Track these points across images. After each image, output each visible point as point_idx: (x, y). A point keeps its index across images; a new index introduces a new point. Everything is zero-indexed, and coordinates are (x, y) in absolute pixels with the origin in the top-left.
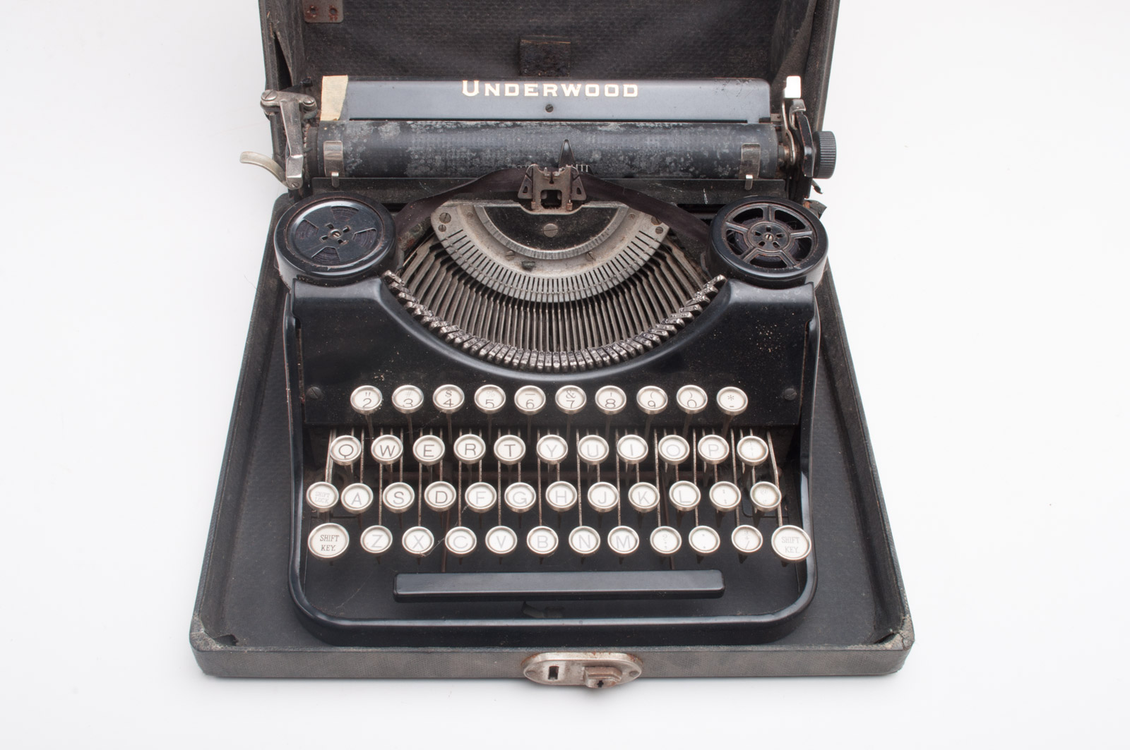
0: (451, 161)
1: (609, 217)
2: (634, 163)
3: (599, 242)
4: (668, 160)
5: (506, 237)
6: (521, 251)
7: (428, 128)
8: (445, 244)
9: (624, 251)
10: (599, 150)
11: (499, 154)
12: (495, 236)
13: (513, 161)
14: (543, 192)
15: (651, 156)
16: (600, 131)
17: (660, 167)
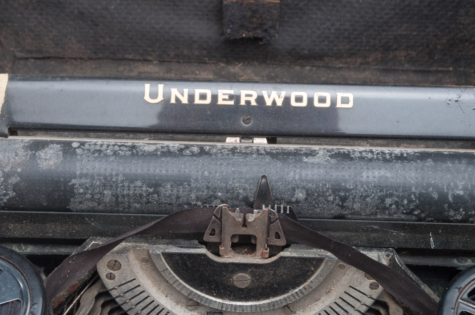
0: (123, 196)
1: (313, 269)
2: (345, 204)
3: (300, 295)
4: (388, 201)
5: (188, 286)
6: (205, 302)
7: (97, 155)
8: (114, 293)
9: (330, 307)
10: (304, 188)
11: (181, 190)
12: (175, 285)
13: (198, 199)
14: (233, 236)
15: (367, 196)
16: (306, 163)
17: (377, 209)
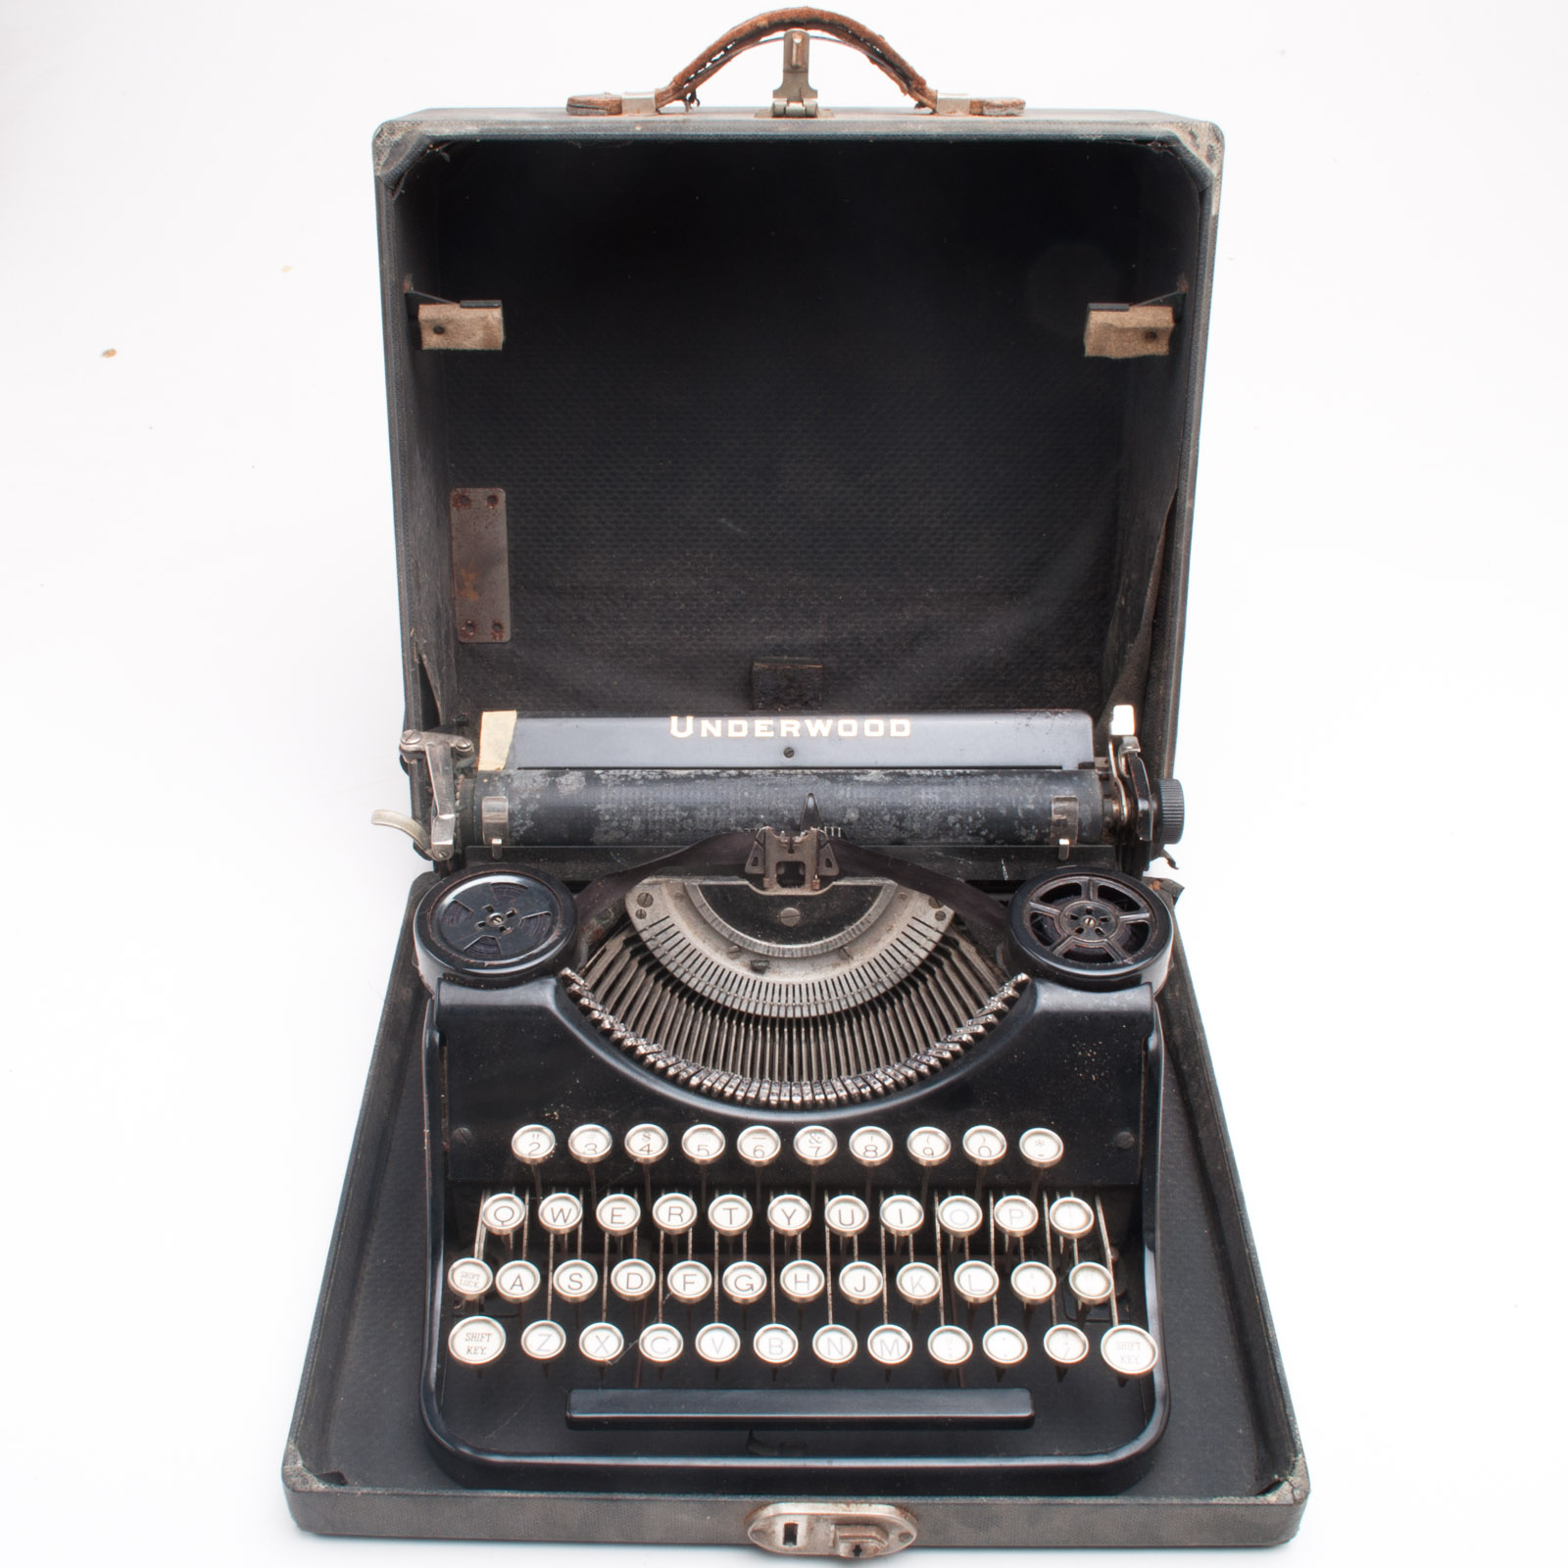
0: (654, 822)
1: (870, 898)
2: (903, 825)
3: (858, 932)
4: (951, 819)
5: (728, 926)
6: (749, 945)
7: (623, 779)
8: (645, 936)
9: (892, 945)
10: (856, 807)
11: (719, 813)
12: (714, 925)
13: (738, 823)
14: (779, 865)
15: (928, 814)
16: (857, 781)
17: (940, 829)
